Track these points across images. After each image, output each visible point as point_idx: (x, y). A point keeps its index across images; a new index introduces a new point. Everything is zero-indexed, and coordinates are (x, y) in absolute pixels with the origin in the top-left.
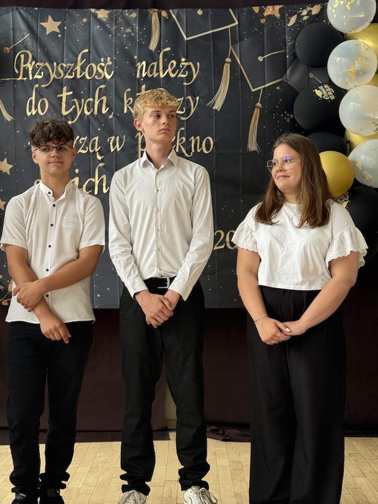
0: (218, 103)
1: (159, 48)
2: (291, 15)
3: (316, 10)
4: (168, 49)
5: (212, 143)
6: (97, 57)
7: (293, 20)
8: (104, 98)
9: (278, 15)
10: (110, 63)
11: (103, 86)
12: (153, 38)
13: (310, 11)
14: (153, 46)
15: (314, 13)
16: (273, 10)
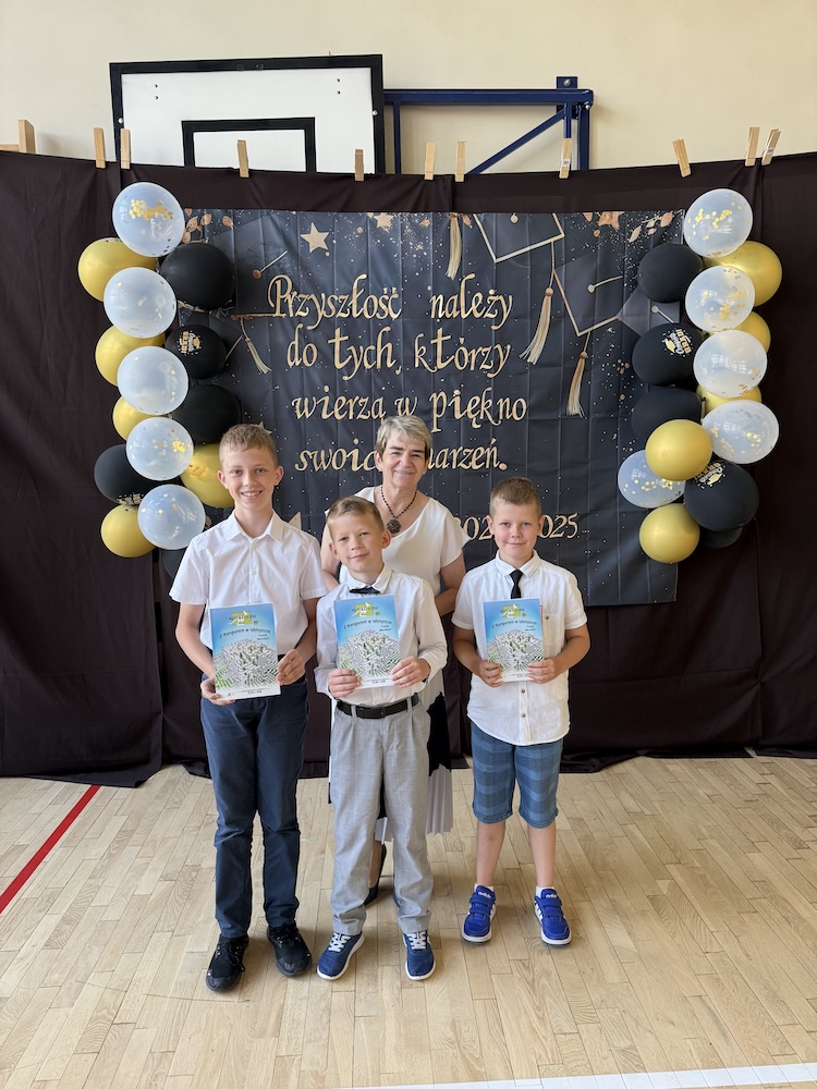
0: (535, 352)
1: (460, 274)
2: (633, 227)
3: (666, 220)
4: (472, 276)
5: (525, 407)
6: (379, 287)
7: (636, 233)
8: (389, 346)
9: (616, 226)
10: (396, 296)
11: (387, 329)
12: (452, 260)
13: (659, 221)
14: (452, 272)
15: (663, 225)
16: (610, 219)
